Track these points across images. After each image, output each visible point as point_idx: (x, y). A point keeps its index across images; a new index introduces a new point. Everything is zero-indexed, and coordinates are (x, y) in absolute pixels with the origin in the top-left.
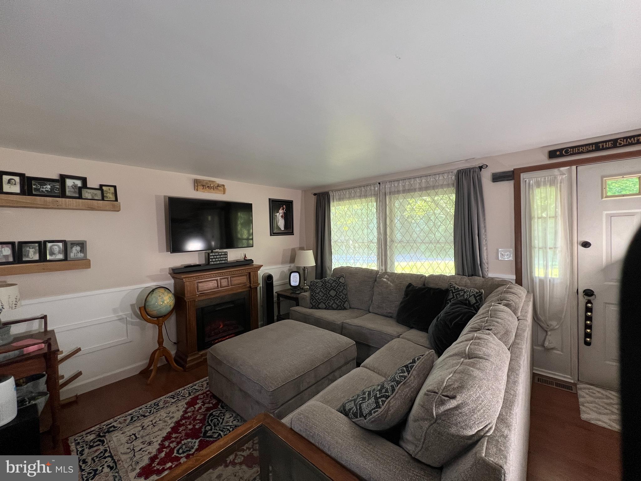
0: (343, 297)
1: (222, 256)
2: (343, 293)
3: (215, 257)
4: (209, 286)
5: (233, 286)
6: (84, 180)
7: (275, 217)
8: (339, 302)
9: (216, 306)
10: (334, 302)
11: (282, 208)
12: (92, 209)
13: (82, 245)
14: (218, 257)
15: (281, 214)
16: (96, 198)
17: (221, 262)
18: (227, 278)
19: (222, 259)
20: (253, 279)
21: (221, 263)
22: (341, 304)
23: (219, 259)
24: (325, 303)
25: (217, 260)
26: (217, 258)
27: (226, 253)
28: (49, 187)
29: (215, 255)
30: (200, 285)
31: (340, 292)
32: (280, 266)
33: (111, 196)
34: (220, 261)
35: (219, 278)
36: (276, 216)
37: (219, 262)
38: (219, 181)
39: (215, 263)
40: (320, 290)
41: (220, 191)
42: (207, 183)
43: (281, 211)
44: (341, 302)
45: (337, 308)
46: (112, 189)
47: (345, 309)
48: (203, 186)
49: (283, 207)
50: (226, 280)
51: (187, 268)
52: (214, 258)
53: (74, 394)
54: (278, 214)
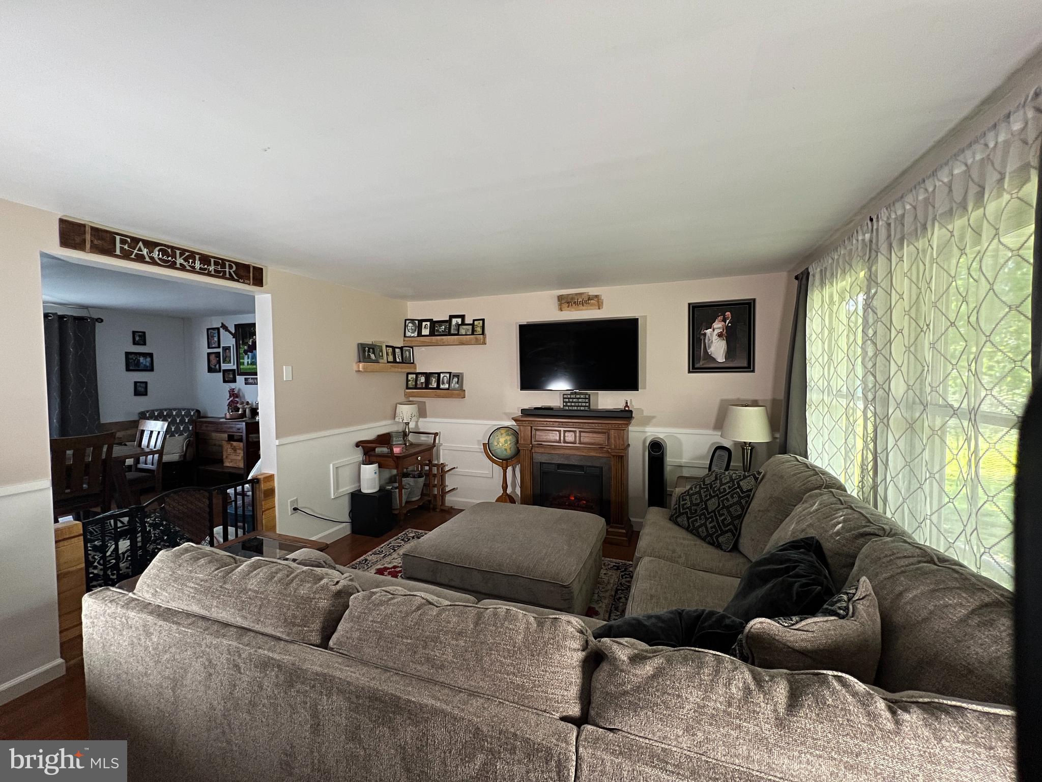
0: (725, 519)
1: (580, 400)
2: (729, 512)
3: (571, 400)
4: (548, 437)
5: (582, 446)
6: (463, 317)
7: (702, 337)
8: (712, 528)
9: (559, 466)
10: (705, 524)
11: (721, 318)
12: (462, 343)
13: (459, 376)
14: (575, 400)
15: (716, 332)
16: (468, 333)
17: (579, 408)
18: (574, 432)
19: (580, 404)
20: (615, 441)
21: (579, 410)
22: (715, 533)
23: (577, 404)
24: (688, 518)
25: (573, 404)
26: (573, 402)
27: (587, 396)
28: (443, 327)
29: (571, 398)
30: (538, 433)
31: (724, 507)
32: (711, 432)
33: (479, 330)
34: (577, 406)
35: (562, 429)
36: (705, 334)
37: (576, 408)
38: (592, 291)
39: (570, 408)
40: (700, 490)
41: (593, 305)
42: (572, 299)
43: (718, 325)
44: (716, 529)
45: (706, 537)
46: (481, 322)
47: (719, 546)
48: (568, 303)
49: (724, 316)
50: (573, 434)
51: (537, 411)
52: (569, 402)
53: (451, 505)
54: (708, 331)
